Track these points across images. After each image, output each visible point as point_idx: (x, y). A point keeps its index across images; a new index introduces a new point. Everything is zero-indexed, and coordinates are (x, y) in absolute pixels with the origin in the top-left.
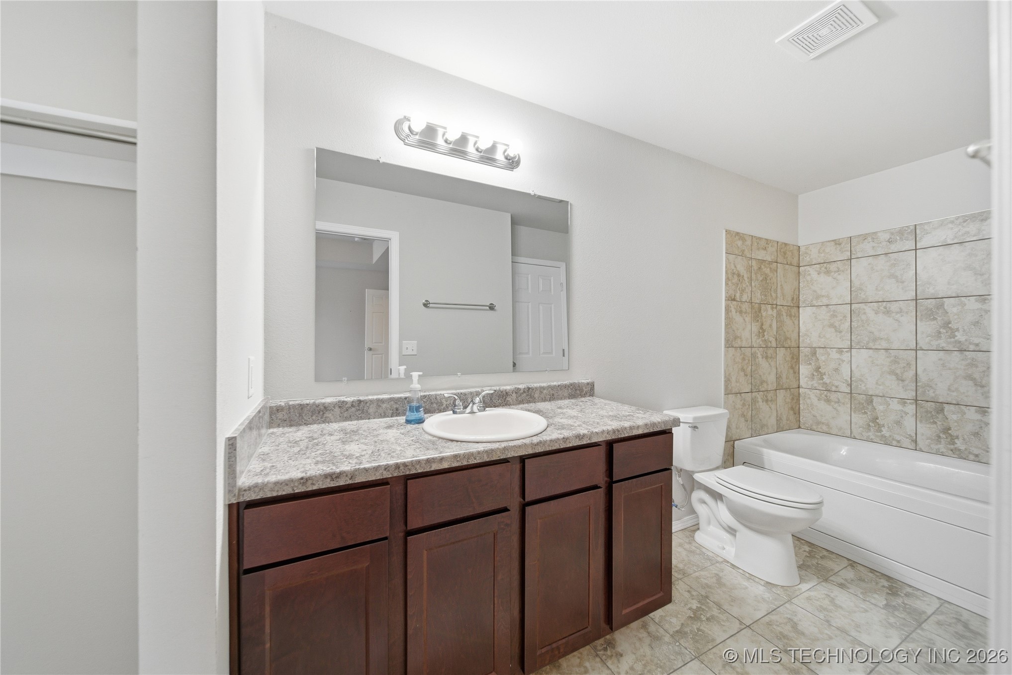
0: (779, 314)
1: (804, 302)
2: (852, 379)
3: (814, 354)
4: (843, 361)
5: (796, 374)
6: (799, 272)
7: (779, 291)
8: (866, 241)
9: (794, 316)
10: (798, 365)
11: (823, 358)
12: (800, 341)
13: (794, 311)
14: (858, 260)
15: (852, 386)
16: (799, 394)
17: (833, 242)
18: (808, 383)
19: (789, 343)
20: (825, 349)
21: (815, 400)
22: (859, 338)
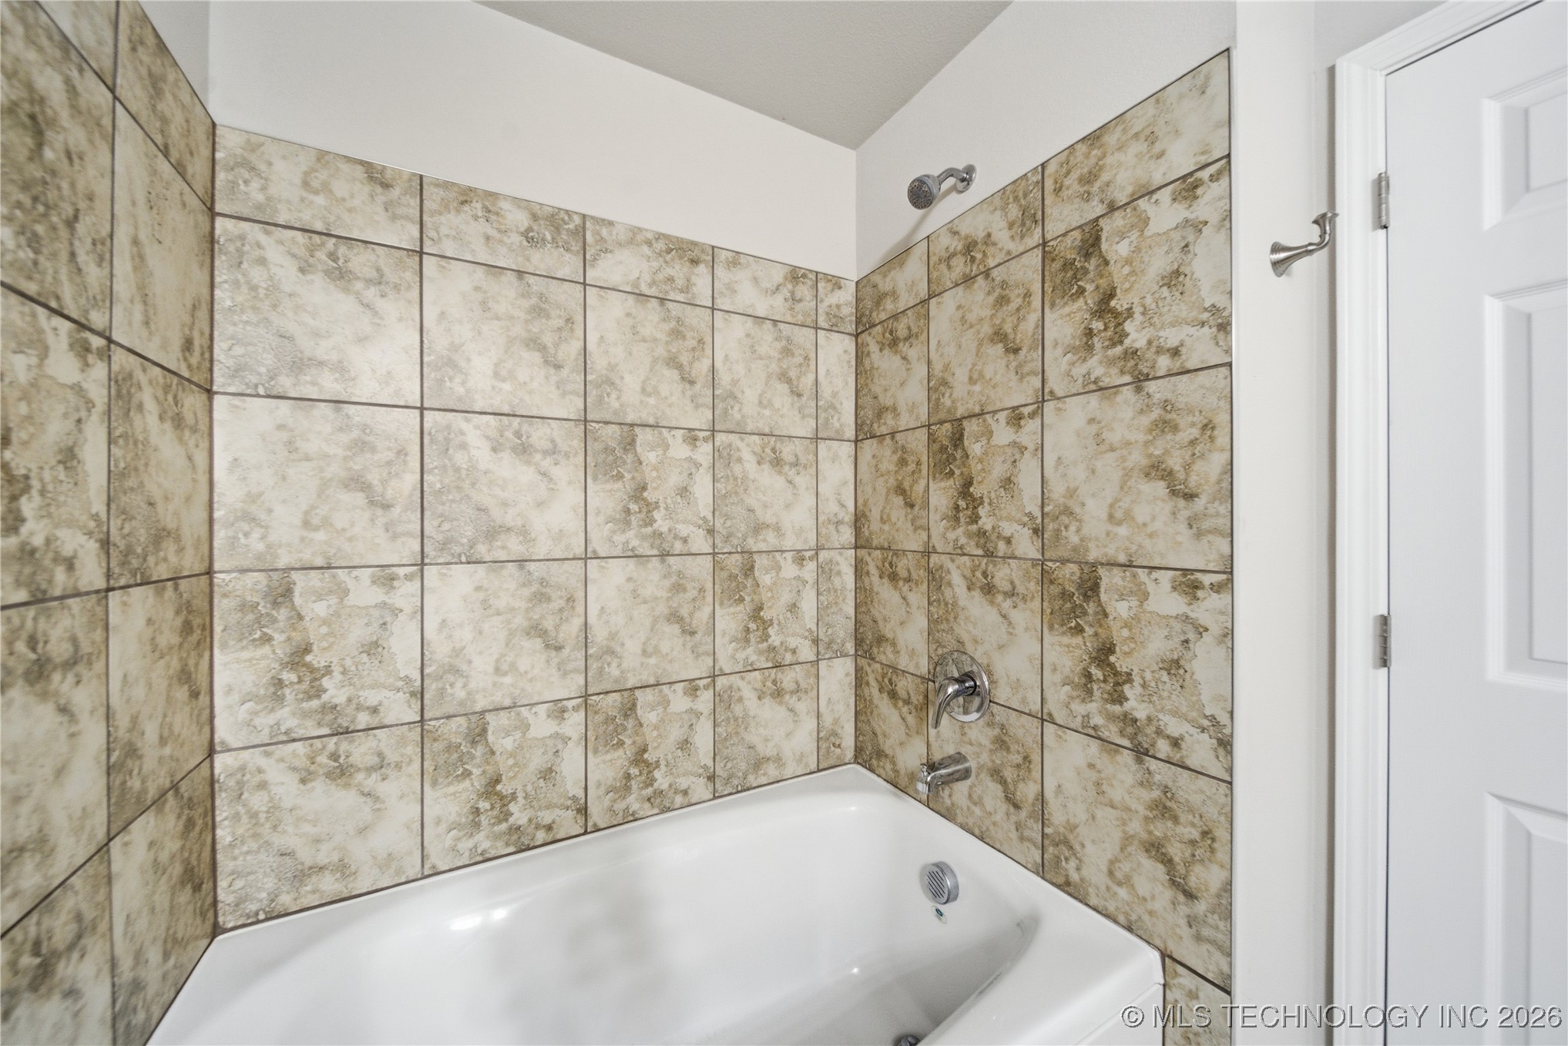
0: (121, 390)
1: (237, 372)
2: (427, 671)
3: (282, 595)
4: (396, 612)
5: (201, 697)
6: (212, 239)
7: (123, 265)
8: (466, 208)
9: (194, 430)
10: (207, 654)
11: (321, 609)
12: (216, 543)
13: (193, 401)
14: (443, 262)
15: (427, 696)
16: (212, 781)
17: (359, 168)
18: (257, 721)
19: (173, 559)
20: (327, 574)
21: (285, 786)
22: (446, 526)
